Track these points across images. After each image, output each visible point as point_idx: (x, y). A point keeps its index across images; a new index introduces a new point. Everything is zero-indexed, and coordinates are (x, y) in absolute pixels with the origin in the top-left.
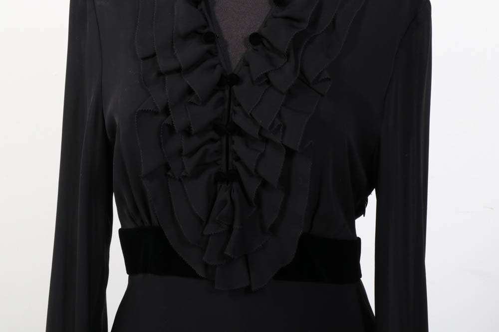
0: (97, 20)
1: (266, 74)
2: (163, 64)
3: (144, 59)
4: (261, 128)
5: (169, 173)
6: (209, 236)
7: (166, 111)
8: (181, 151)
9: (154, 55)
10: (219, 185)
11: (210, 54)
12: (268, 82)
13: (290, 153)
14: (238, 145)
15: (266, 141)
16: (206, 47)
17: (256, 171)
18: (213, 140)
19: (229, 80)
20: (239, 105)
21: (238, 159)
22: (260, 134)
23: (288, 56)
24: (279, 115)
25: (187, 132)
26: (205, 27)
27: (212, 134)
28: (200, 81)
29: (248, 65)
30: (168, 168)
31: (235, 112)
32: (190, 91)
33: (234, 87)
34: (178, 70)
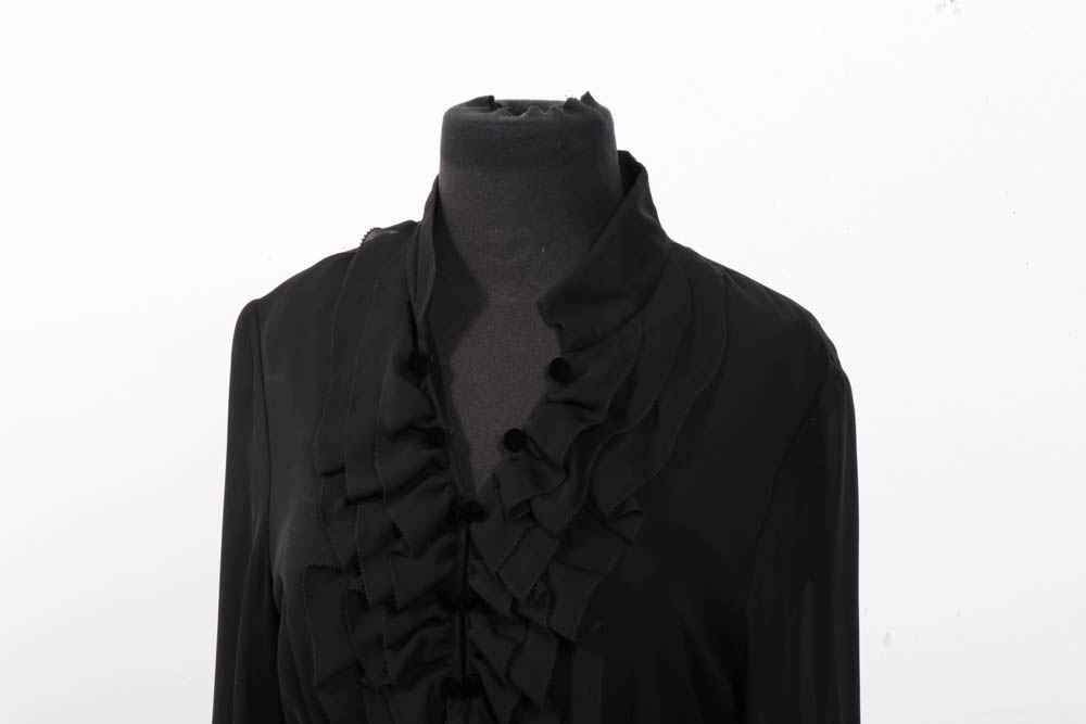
0: (266, 409)
1: (528, 502)
2: (354, 484)
3: (328, 474)
4: (515, 601)
5: (363, 680)
7: (354, 566)
8: (380, 639)
9: (342, 470)
10: (449, 703)
11: (436, 466)
12: (531, 516)
13: (565, 647)
15: (527, 622)
16: (426, 453)
17: (508, 676)
18: (436, 621)
19: (464, 513)
20: (480, 558)
21: (479, 656)
22: (513, 610)
23: (567, 468)
24: (545, 577)
25: (389, 605)
26: (431, 418)
27: (434, 610)
28: (413, 514)
29: (498, 487)
30: (361, 671)
31: (474, 571)
32: (396, 533)
33: (474, 526)
34: (377, 495)
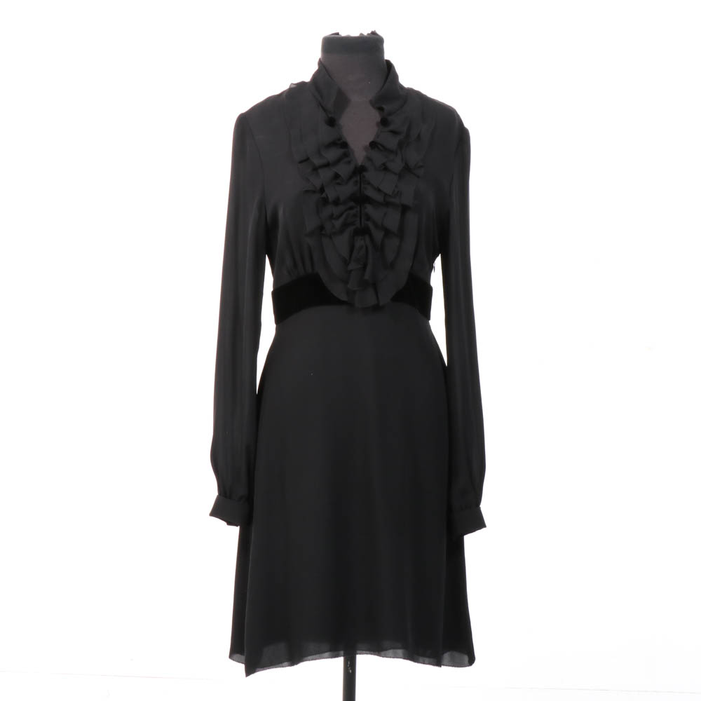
1: (384, 164)
2: (317, 161)
3: (301, 162)
4: (385, 196)
5: (323, 232)
6: (351, 271)
7: (322, 190)
8: (333, 215)
9: (309, 159)
10: (356, 238)
12: (386, 168)
13: (405, 210)
14: (369, 209)
15: (388, 204)
17: (382, 224)
18: (351, 208)
19: (360, 170)
20: (369, 183)
21: (368, 218)
24: (396, 186)
25: (337, 202)
27: (352, 204)
28: (343, 170)
30: (323, 228)
32: (338, 176)
33: (365, 173)
